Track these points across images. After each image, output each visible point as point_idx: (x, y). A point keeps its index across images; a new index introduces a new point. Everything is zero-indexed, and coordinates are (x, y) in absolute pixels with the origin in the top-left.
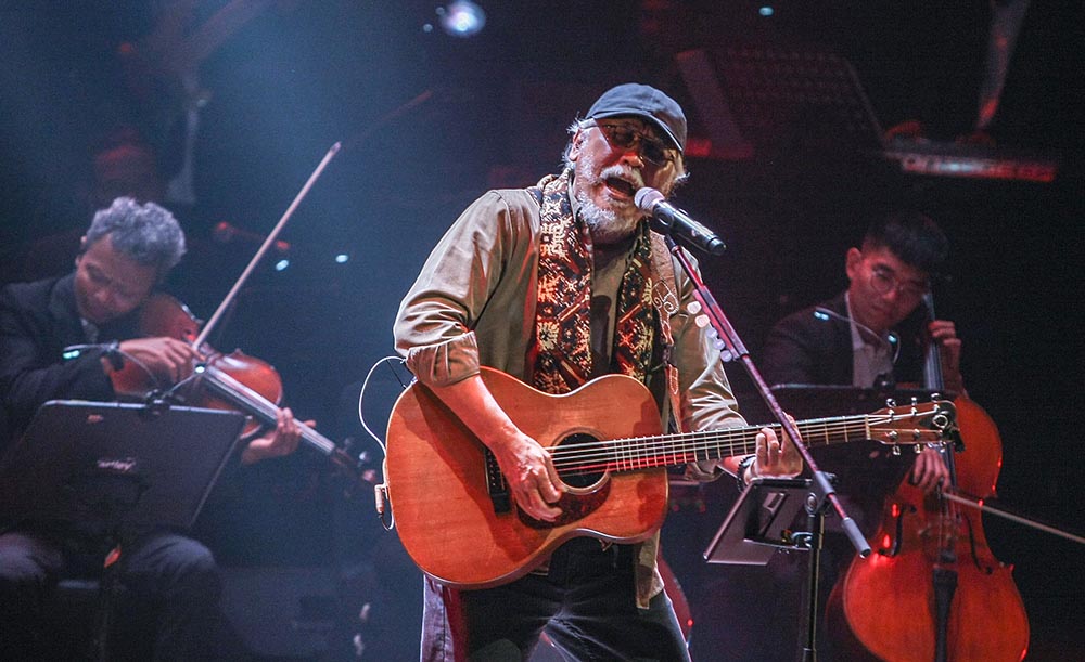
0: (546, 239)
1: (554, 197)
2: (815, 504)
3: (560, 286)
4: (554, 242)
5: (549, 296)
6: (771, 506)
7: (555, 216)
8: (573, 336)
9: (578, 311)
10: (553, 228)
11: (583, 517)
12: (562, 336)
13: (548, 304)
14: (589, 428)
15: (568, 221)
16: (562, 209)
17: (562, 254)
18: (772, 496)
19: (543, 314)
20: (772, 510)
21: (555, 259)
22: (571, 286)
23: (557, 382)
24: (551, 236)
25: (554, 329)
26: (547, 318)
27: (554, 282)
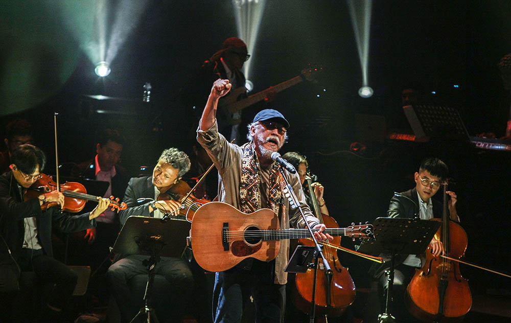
0: (244, 162)
1: (248, 150)
2: (316, 255)
3: (248, 177)
4: (247, 163)
5: (245, 181)
6: (305, 255)
7: (247, 156)
8: (251, 194)
9: (253, 186)
10: (246, 159)
11: (252, 254)
12: (248, 194)
13: (244, 183)
14: (256, 225)
15: (251, 157)
16: (250, 154)
17: (249, 167)
18: (305, 252)
19: (242, 187)
20: (306, 256)
21: (247, 169)
22: (252, 178)
23: (246, 208)
24: (246, 162)
25: (245, 191)
26: (243, 188)
27: (246, 176)
